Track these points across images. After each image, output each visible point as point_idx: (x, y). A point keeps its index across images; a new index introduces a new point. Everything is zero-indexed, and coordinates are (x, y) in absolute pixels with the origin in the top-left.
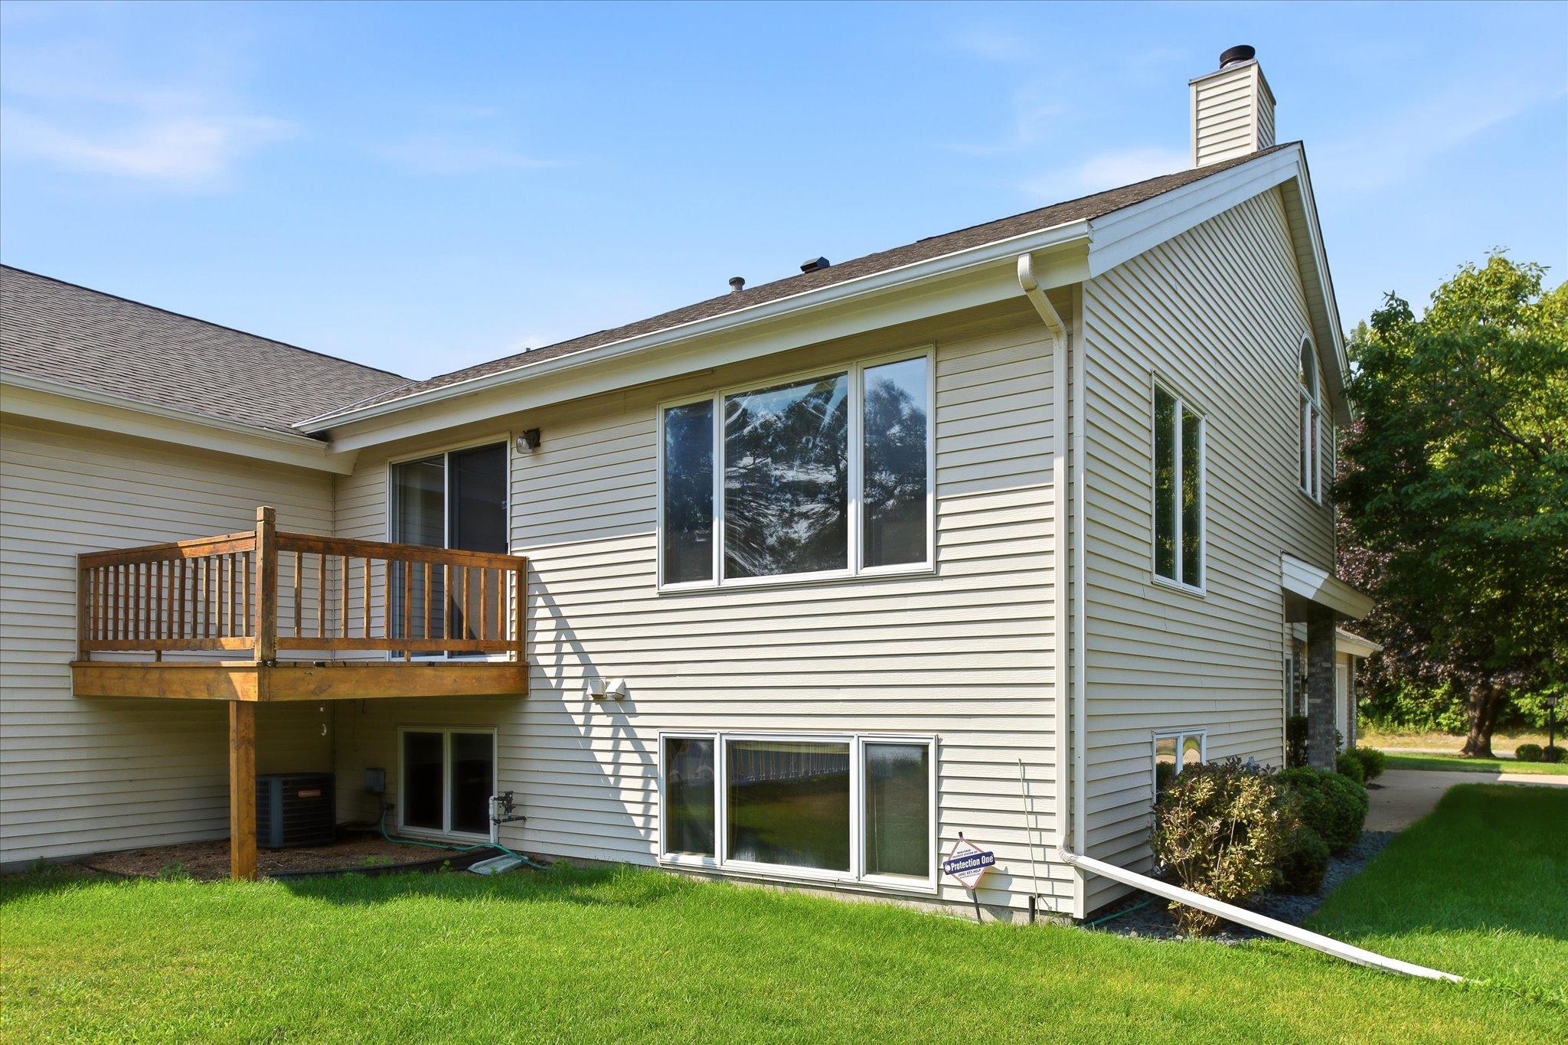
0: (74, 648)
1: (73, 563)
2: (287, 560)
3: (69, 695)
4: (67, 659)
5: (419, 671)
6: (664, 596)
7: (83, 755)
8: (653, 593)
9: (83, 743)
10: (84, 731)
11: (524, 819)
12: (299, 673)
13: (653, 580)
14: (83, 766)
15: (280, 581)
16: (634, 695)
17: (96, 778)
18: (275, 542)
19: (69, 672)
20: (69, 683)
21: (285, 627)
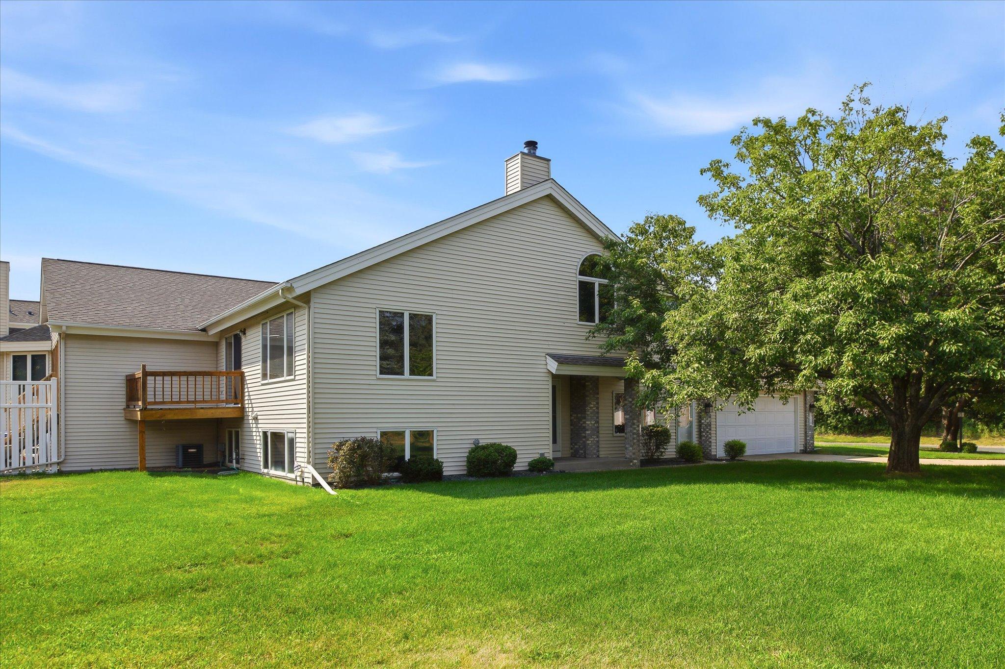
0: (125, 404)
1: (124, 378)
2: (150, 379)
3: (123, 419)
4: (123, 407)
5: (197, 410)
6: (263, 385)
7: (128, 437)
8: (259, 384)
9: (128, 433)
10: (128, 430)
11: (243, 459)
12: (154, 412)
13: (259, 380)
14: (128, 441)
15: (148, 386)
16: (259, 417)
17: (132, 444)
18: (146, 374)
19: (123, 411)
20: (123, 415)
21: (150, 399)
